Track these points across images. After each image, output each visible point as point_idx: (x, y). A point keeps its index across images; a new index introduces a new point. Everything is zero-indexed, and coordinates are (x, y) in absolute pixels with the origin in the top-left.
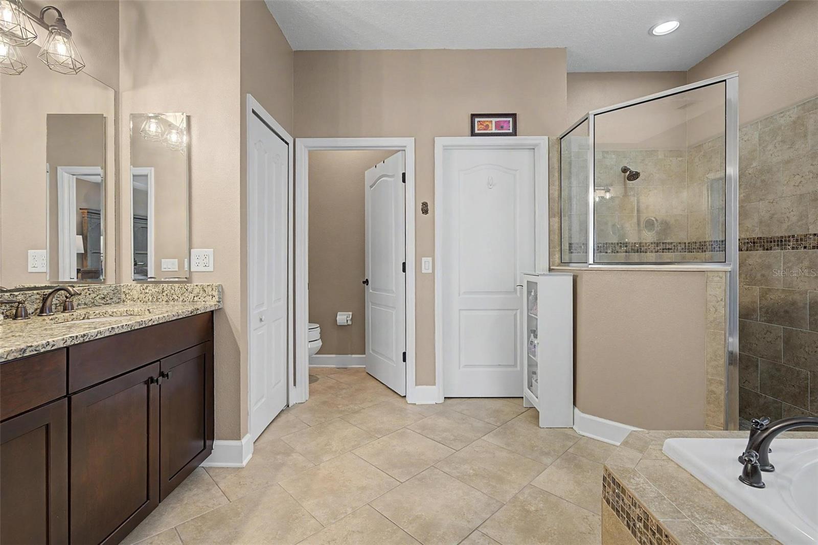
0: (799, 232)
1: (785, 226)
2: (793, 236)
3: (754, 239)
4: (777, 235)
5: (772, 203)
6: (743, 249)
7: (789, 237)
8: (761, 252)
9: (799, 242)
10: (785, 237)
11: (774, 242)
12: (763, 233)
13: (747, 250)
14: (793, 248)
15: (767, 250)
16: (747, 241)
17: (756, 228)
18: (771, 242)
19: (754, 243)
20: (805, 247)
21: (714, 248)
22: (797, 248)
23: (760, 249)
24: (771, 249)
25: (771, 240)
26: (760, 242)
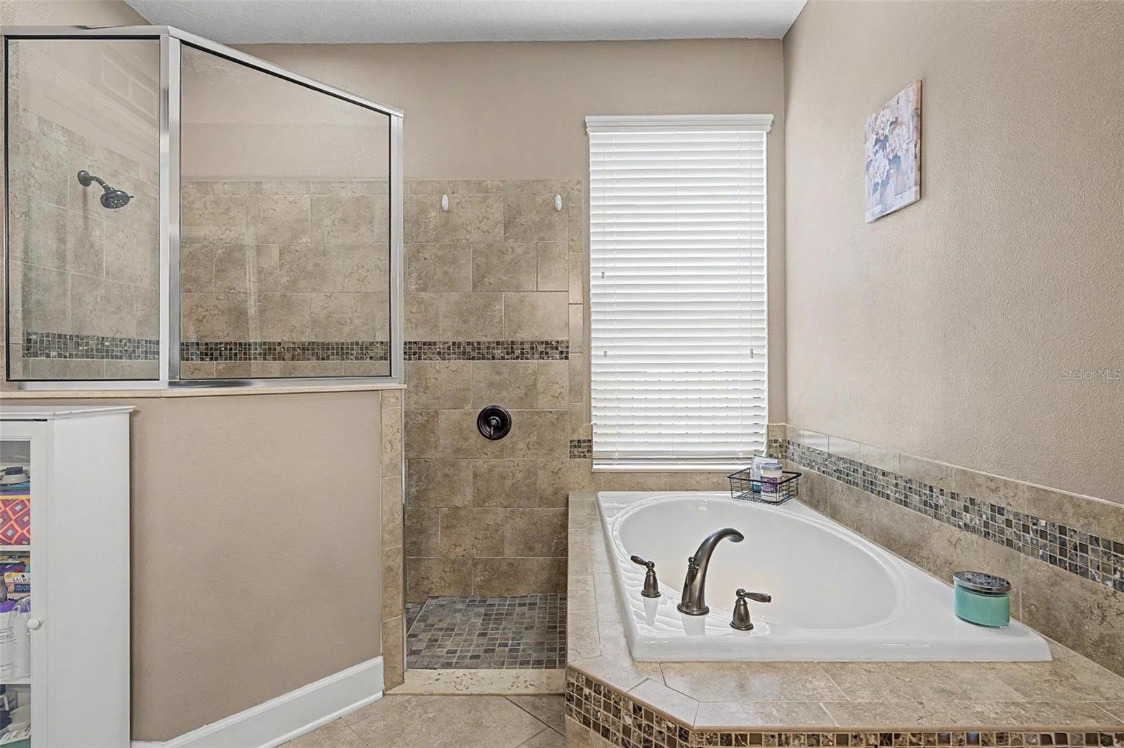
0: (363, 338)
1: (346, 329)
2: (357, 343)
3: (303, 343)
4: (336, 340)
5: (330, 297)
6: (286, 357)
7: (352, 344)
8: (314, 362)
9: (364, 351)
10: (348, 344)
11: (333, 349)
12: (316, 336)
13: (293, 359)
14: (357, 358)
15: (323, 359)
16: (293, 346)
17: (307, 329)
18: (328, 349)
19: (304, 349)
20: (371, 358)
21: (236, 354)
22: (362, 359)
23: (313, 358)
24: (328, 358)
25: (325, 346)
26: (313, 349)
